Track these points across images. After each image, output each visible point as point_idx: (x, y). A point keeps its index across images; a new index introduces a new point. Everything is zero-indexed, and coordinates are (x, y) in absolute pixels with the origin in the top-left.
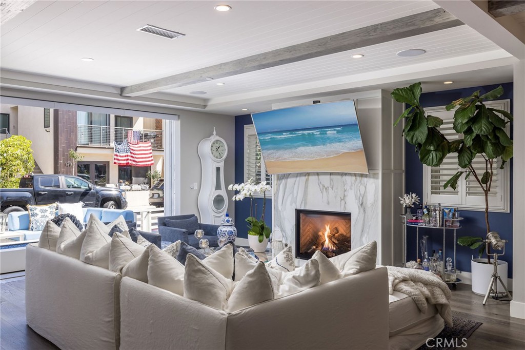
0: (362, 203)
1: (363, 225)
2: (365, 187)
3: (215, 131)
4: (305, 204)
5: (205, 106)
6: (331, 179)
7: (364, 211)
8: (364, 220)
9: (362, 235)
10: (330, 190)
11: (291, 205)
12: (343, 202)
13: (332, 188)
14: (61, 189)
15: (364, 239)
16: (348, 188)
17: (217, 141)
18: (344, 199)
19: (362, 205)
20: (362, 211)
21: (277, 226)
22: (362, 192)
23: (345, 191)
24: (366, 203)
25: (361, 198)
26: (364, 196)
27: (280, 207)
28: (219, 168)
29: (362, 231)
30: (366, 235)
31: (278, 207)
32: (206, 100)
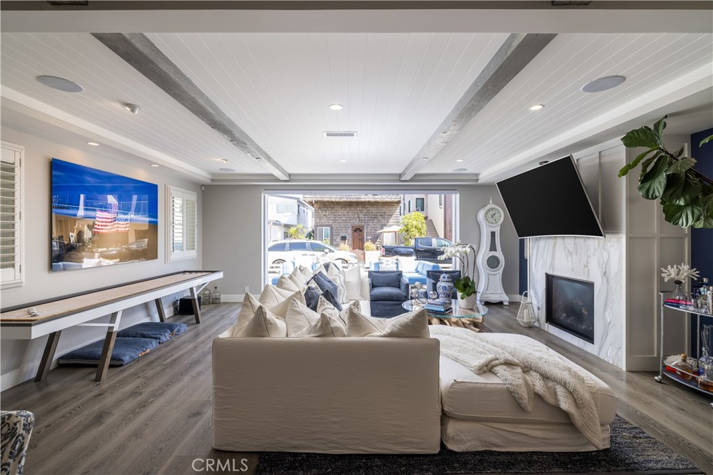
0: (605, 272)
1: (607, 298)
2: (609, 254)
3: (491, 201)
4: (554, 269)
5: (477, 180)
6: (575, 244)
7: (608, 281)
8: (607, 292)
9: (605, 310)
10: (574, 254)
11: (542, 268)
12: (586, 269)
13: (576, 253)
14: (433, 247)
15: (607, 314)
16: (591, 254)
17: (492, 209)
18: (587, 266)
19: (605, 274)
20: (605, 280)
21: (531, 289)
22: (606, 260)
23: (588, 257)
24: (610, 272)
25: (604, 266)
26: (607, 264)
27: (534, 270)
28: (494, 232)
29: (606, 305)
30: (609, 309)
31: (532, 270)
32: (477, 175)
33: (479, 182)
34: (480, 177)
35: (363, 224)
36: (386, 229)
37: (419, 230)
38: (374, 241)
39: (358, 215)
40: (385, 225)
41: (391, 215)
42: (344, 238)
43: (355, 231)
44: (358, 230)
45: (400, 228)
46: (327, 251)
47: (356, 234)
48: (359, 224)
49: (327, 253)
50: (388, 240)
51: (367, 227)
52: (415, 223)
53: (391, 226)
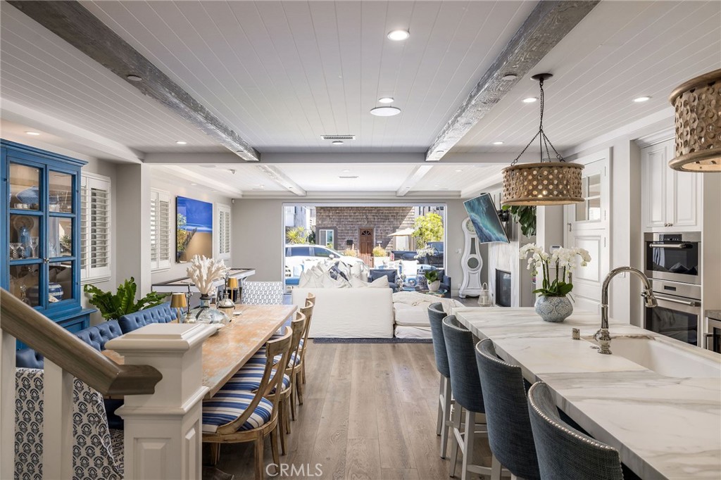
0: (514, 265)
2: (515, 254)
5: (460, 196)
6: (505, 248)
7: (515, 271)
10: (505, 255)
12: (509, 264)
22: (514, 258)
23: (509, 256)
25: (514, 262)
28: (474, 238)
29: (514, 286)
32: (460, 192)
33: (462, 197)
34: (462, 193)
35: (372, 226)
36: (398, 232)
37: (435, 233)
38: (384, 245)
39: (367, 216)
40: (398, 228)
41: (405, 216)
42: (350, 243)
43: (363, 234)
44: (366, 233)
45: (413, 231)
46: (332, 256)
47: (364, 238)
48: (368, 226)
49: (332, 259)
50: (401, 244)
51: (377, 230)
52: (429, 226)
53: (404, 228)
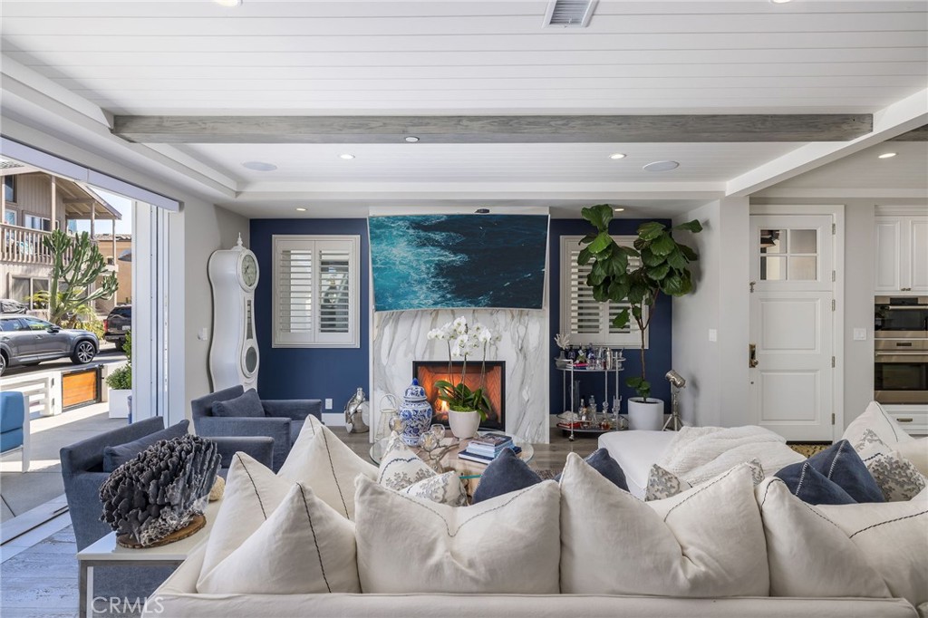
0: (522, 348)
1: (524, 375)
2: (526, 328)
3: (240, 239)
4: (432, 353)
5: (238, 193)
6: (474, 318)
7: (525, 357)
8: (524, 369)
9: (521, 389)
11: (406, 355)
12: (493, 348)
15: (524, 393)
16: (501, 328)
18: (494, 344)
19: (520, 350)
20: (521, 357)
21: (378, 389)
22: (522, 334)
24: (527, 348)
25: (520, 342)
26: (524, 339)
27: (384, 361)
28: (251, 301)
29: (522, 383)
30: (527, 388)
31: (380, 359)
